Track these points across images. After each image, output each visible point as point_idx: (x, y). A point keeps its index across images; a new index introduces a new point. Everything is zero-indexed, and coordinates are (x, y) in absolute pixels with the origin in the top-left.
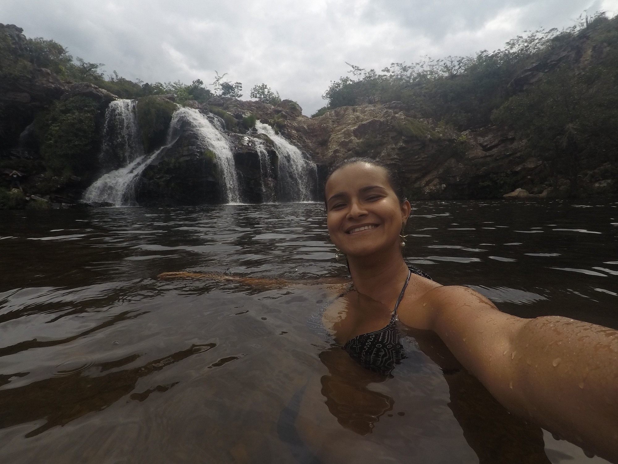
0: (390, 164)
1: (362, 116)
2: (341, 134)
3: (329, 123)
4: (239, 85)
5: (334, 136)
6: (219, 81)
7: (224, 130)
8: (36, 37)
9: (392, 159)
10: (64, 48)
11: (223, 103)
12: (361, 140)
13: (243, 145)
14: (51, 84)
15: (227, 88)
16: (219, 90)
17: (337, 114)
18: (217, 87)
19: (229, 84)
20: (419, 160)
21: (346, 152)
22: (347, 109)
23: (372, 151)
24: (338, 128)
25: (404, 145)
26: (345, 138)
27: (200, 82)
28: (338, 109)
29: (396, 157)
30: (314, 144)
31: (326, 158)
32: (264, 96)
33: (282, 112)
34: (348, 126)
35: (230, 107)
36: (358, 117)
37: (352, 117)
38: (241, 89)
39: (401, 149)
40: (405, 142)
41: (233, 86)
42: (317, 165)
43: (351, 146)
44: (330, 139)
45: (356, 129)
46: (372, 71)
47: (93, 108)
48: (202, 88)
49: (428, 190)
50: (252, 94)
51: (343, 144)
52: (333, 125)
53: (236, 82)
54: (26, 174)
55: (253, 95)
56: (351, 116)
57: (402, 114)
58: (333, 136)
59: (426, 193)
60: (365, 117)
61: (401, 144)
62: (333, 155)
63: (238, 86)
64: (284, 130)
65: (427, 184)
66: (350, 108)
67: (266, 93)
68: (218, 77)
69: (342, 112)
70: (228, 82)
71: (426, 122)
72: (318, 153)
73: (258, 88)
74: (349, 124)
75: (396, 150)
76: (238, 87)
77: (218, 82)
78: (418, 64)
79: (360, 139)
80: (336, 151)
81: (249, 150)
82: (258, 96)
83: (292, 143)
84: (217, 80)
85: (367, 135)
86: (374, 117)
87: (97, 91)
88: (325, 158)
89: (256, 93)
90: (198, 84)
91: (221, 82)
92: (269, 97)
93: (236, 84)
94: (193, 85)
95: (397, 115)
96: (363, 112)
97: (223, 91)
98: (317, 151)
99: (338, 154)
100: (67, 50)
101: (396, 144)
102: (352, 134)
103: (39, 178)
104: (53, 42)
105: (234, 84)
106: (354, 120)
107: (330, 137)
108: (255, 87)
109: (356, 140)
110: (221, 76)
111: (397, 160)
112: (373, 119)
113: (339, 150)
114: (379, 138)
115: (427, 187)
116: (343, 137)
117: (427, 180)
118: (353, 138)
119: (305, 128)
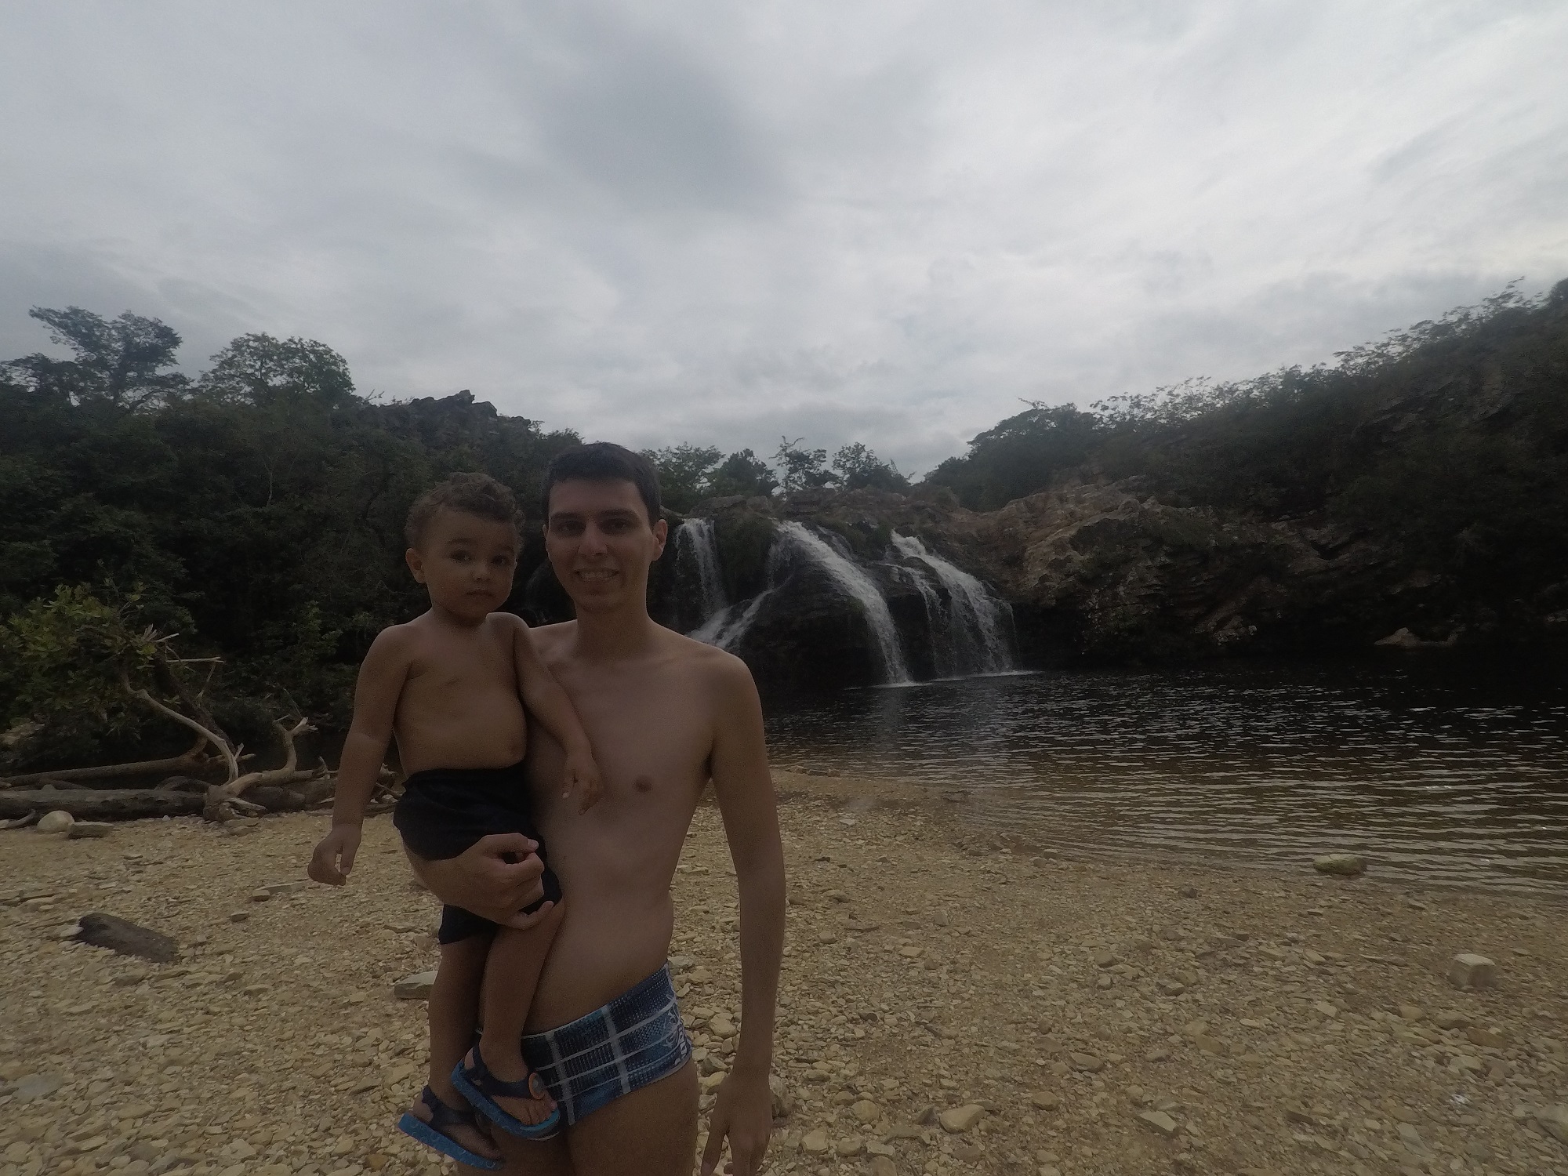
0: (1147, 596)
1: (1079, 510)
2: (1047, 545)
3: (1019, 525)
4: (821, 454)
5: (1033, 549)
6: (788, 450)
7: (853, 557)
9: (1149, 587)
12: (1087, 556)
13: (894, 582)
15: (799, 460)
17: (1031, 508)
18: (783, 460)
19: (803, 454)
20: (1198, 584)
21: (1062, 579)
22: (1047, 497)
23: (1111, 574)
24: (1037, 535)
25: (1168, 561)
26: (1056, 554)
27: (749, 453)
28: (1033, 497)
29: (1155, 581)
30: (995, 565)
31: (1025, 591)
32: (860, 465)
34: (1057, 529)
36: (1072, 514)
37: (1062, 513)
38: (820, 458)
39: (1163, 567)
40: (1168, 555)
41: (809, 456)
42: (1013, 606)
43: (1070, 567)
44: (1026, 554)
45: (1074, 536)
46: (1069, 406)
49: (1223, 639)
50: (839, 463)
51: (1056, 565)
52: (1027, 528)
53: (816, 450)
56: (1059, 512)
57: (1154, 501)
58: (1030, 549)
59: (1220, 644)
60: (1086, 512)
61: (1163, 559)
62: (1039, 586)
63: (818, 455)
64: (940, 544)
65: (1220, 625)
66: (1054, 496)
67: (864, 459)
68: (786, 443)
69: (1040, 504)
70: (802, 450)
71: (1201, 514)
72: (1006, 582)
75: (1154, 569)
77: (784, 453)
79: (1084, 554)
80: (1043, 579)
81: (907, 590)
82: (848, 466)
84: (784, 450)
85: (1097, 547)
86: (1102, 513)
88: (1022, 590)
89: (843, 459)
90: (744, 456)
91: (790, 450)
92: (870, 467)
93: (816, 453)
95: (1146, 506)
96: (1079, 501)
97: (791, 467)
98: (1004, 577)
99: (1047, 583)
101: (1152, 559)
102: (1070, 546)
105: (812, 453)
106: (1067, 518)
107: (1024, 549)
108: (842, 450)
109: (1078, 557)
110: (791, 443)
111: (1158, 588)
112: (1102, 515)
113: (1049, 576)
114: (1119, 550)
115: (1221, 633)
116: (1051, 551)
117: (1219, 619)
118: (1072, 552)
119: (973, 536)
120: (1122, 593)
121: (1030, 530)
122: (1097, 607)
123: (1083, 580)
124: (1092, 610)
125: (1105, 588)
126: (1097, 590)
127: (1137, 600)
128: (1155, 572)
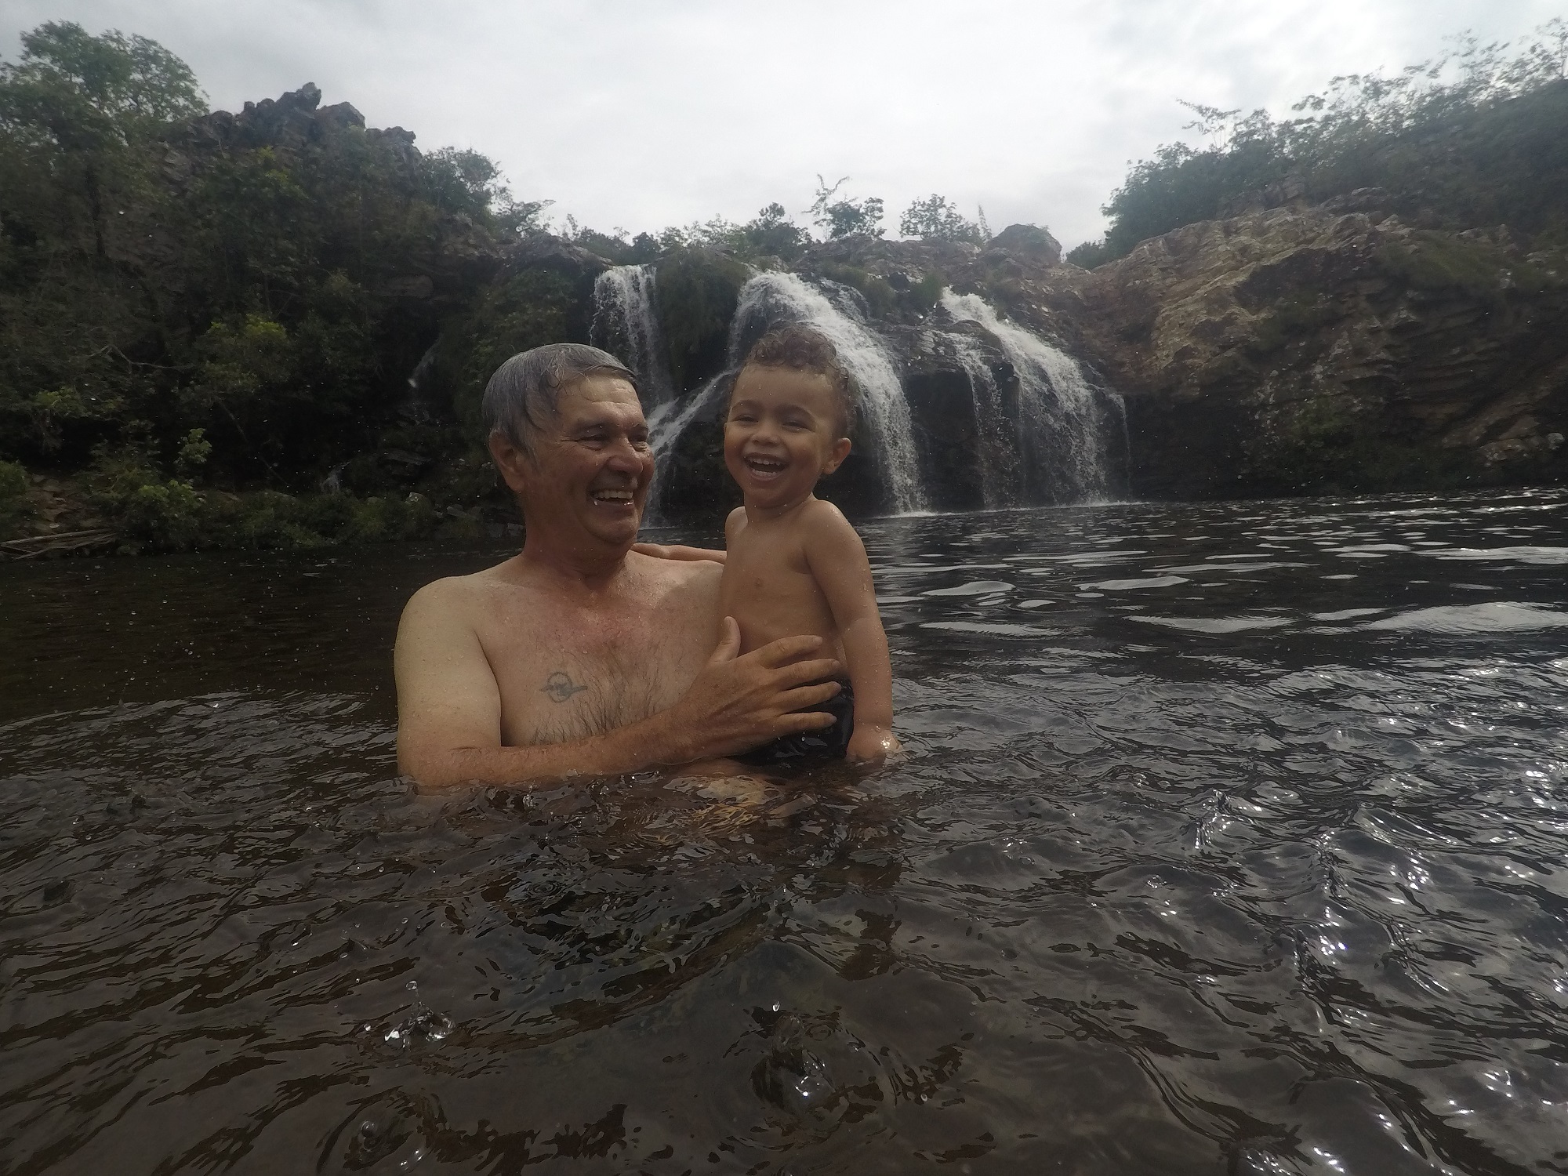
0: (1364, 381)
1: (1256, 243)
2: (1196, 301)
3: (1151, 275)
4: (875, 206)
5: (1171, 310)
6: (827, 201)
7: (866, 318)
8: (440, 149)
9: (1371, 365)
10: (493, 164)
11: (849, 254)
12: (1263, 315)
13: (923, 354)
14: (471, 251)
15: (845, 216)
16: (825, 223)
17: (1174, 248)
18: (822, 216)
19: (849, 206)
20: (1463, 359)
21: (1215, 354)
22: (1205, 229)
23: (1302, 344)
24: (1181, 287)
25: (1413, 318)
26: (1209, 313)
27: (777, 210)
28: (1177, 233)
29: (1383, 355)
30: (1106, 339)
31: (1149, 376)
32: (936, 226)
33: (1007, 259)
34: (1215, 276)
35: (866, 261)
36: (1244, 250)
37: (1227, 250)
38: (880, 214)
39: (1401, 330)
40: (1417, 307)
41: (859, 209)
42: (1126, 399)
43: (1231, 334)
44: (1159, 319)
45: (1244, 284)
46: (1257, 113)
47: (561, 294)
48: (781, 225)
49: (1495, 456)
50: (906, 226)
51: (1204, 332)
52: (1164, 279)
53: (867, 199)
54: (428, 461)
55: (907, 228)
56: (1220, 249)
57: (1395, 222)
58: (1166, 310)
59: (1488, 464)
60: (1269, 246)
61: (1404, 314)
62: (1174, 365)
63: (873, 208)
64: (1020, 307)
65: (1493, 433)
66: (1216, 228)
67: (943, 219)
68: (825, 189)
69: (1191, 240)
70: (847, 200)
71: (1485, 238)
72: (1122, 364)
73: (919, 208)
74: (1218, 271)
75: (1383, 333)
76: (873, 210)
77: (823, 205)
78: (1420, 69)
79: (1257, 311)
80: (1183, 354)
81: (942, 365)
82: (921, 228)
83: (1045, 338)
84: (822, 200)
85: (1281, 299)
86: (1298, 244)
87: (569, 252)
88: (1144, 375)
89: (913, 221)
90: (772, 215)
91: (831, 202)
92: (951, 230)
93: (870, 204)
94: (760, 220)
95: (1380, 228)
96: (1260, 232)
97: (834, 226)
98: (1119, 357)
99: (1189, 361)
100: (498, 169)
101: (1382, 316)
102: (1233, 299)
103: (456, 466)
104: (473, 152)
105: (864, 205)
106: (1234, 257)
107: (1157, 312)
108: (912, 207)
109: (1246, 317)
110: (831, 188)
111: (1387, 366)
112: (1300, 248)
113: (1193, 350)
114: (1322, 303)
115: (1493, 445)
116: (1202, 309)
117: (1491, 423)
118: (1235, 309)
119: (1075, 298)
120: (1319, 376)
121: (1168, 281)
122: (1271, 400)
123: (1254, 355)
124: (1263, 406)
125: (1290, 369)
126: (1275, 373)
127: (1345, 388)
128: (1386, 338)
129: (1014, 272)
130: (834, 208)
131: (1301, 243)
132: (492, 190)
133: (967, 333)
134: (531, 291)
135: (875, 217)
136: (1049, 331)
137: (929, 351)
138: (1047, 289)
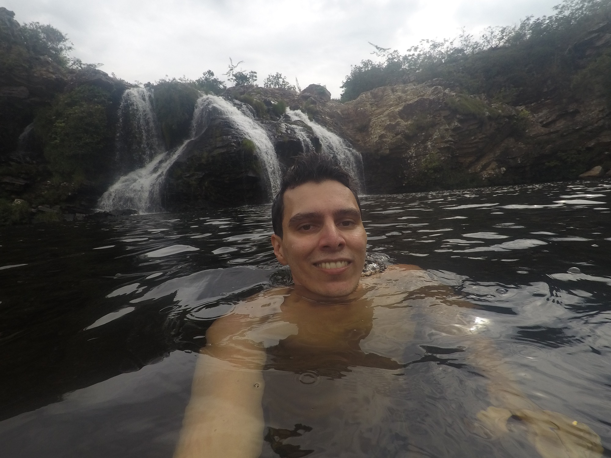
0: (444, 148)
1: (403, 96)
2: (385, 116)
3: (367, 106)
4: (253, 74)
5: (376, 119)
7: (255, 117)
8: (31, 22)
9: (447, 142)
10: (63, 34)
12: (409, 122)
13: (282, 133)
14: (51, 75)
15: (241, 78)
16: (232, 81)
17: (375, 96)
18: (231, 77)
19: (243, 74)
20: (475, 141)
21: (393, 137)
22: (385, 89)
23: (423, 134)
24: (378, 111)
25: (459, 125)
26: (390, 121)
27: (211, 73)
28: (375, 90)
29: (450, 139)
30: (351, 131)
31: (369, 145)
33: (311, 98)
34: (390, 107)
35: (252, 94)
36: (400, 98)
37: (394, 97)
38: (255, 79)
39: (455, 129)
40: (460, 121)
41: (247, 76)
42: (362, 154)
43: (399, 129)
44: (371, 123)
45: (401, 110)
48: (213, 80)
49: (486, 176)
50: (266, 85)
51: (389, 128)
52: (372, 108)
53: (250, 71)
54: (28, 182)
56: (391, 97)
57: (450, 90)
58: (374, 120)
59: (484, 179)
60: (408, 97)
61: (456, 124)
62: (379, 141)
63: (253, 75)
64: (318, 117)
65: (484, 168)
66: (389, 88)
67: (281, 83)
68: (232, 66)
69: (380, 93)
70: (242, 71)
71: (478, 98)
72: (358, 141)
73: (271, 78)
74: (391, 106)
75: (450, 131)
78: (447, 41)
79: (407, 121)
80: (381, 137)
81: (290, 138)
83: (328, 129)
84: (232, 70)
85: (415, 117)
88: (367, 145)
89: (269, 83)
90: (209, 75)
91: (235, 71)
92: (285, 87)
93: (251, 74)
94: (203, 77)
95: (446, 92)
96: (404, 92)
97: (236, 82)
98: (357, 138)
99: (384, 140)
100: (67, 37)
101: (449, 124)
102: (398, 116)
103: (46, 185)
104: (51, 27)
105: (249, 74)
106: (396, 101)
107: (370, 120)
108: (269, 77)
109: (403, 123)
110: (235, 65)
111: (452, 143)
112: (419, 98)
113: (386, 135)
114: (429, 118)
115: (485, 172)
116: (387, 120)
117: (483, 164)
118: (400, 120)
119: (339, 114)
120: (429, 146)
122: (414, 155)
123: (408, 137)
124: (411, 157)
125: (420, 143)
126: (415, 144)
127: (438, 151)
128: (450, 132)
129: (314, 103)
130: (236, 74)
131: (419, 96)
132: (63, 47)
133: (298, 125)
134: (86, 96)
135: (253, 79)
136: (330, 127)
137: (284, 132)
138: (327, 110)
